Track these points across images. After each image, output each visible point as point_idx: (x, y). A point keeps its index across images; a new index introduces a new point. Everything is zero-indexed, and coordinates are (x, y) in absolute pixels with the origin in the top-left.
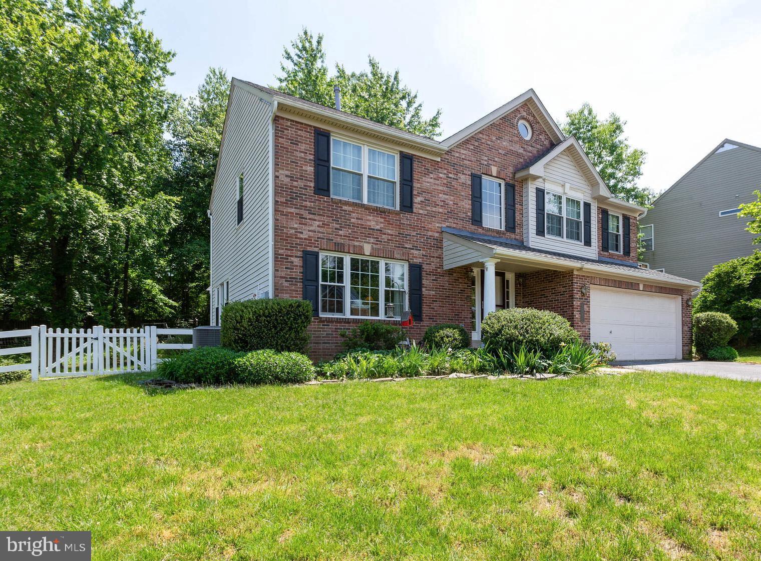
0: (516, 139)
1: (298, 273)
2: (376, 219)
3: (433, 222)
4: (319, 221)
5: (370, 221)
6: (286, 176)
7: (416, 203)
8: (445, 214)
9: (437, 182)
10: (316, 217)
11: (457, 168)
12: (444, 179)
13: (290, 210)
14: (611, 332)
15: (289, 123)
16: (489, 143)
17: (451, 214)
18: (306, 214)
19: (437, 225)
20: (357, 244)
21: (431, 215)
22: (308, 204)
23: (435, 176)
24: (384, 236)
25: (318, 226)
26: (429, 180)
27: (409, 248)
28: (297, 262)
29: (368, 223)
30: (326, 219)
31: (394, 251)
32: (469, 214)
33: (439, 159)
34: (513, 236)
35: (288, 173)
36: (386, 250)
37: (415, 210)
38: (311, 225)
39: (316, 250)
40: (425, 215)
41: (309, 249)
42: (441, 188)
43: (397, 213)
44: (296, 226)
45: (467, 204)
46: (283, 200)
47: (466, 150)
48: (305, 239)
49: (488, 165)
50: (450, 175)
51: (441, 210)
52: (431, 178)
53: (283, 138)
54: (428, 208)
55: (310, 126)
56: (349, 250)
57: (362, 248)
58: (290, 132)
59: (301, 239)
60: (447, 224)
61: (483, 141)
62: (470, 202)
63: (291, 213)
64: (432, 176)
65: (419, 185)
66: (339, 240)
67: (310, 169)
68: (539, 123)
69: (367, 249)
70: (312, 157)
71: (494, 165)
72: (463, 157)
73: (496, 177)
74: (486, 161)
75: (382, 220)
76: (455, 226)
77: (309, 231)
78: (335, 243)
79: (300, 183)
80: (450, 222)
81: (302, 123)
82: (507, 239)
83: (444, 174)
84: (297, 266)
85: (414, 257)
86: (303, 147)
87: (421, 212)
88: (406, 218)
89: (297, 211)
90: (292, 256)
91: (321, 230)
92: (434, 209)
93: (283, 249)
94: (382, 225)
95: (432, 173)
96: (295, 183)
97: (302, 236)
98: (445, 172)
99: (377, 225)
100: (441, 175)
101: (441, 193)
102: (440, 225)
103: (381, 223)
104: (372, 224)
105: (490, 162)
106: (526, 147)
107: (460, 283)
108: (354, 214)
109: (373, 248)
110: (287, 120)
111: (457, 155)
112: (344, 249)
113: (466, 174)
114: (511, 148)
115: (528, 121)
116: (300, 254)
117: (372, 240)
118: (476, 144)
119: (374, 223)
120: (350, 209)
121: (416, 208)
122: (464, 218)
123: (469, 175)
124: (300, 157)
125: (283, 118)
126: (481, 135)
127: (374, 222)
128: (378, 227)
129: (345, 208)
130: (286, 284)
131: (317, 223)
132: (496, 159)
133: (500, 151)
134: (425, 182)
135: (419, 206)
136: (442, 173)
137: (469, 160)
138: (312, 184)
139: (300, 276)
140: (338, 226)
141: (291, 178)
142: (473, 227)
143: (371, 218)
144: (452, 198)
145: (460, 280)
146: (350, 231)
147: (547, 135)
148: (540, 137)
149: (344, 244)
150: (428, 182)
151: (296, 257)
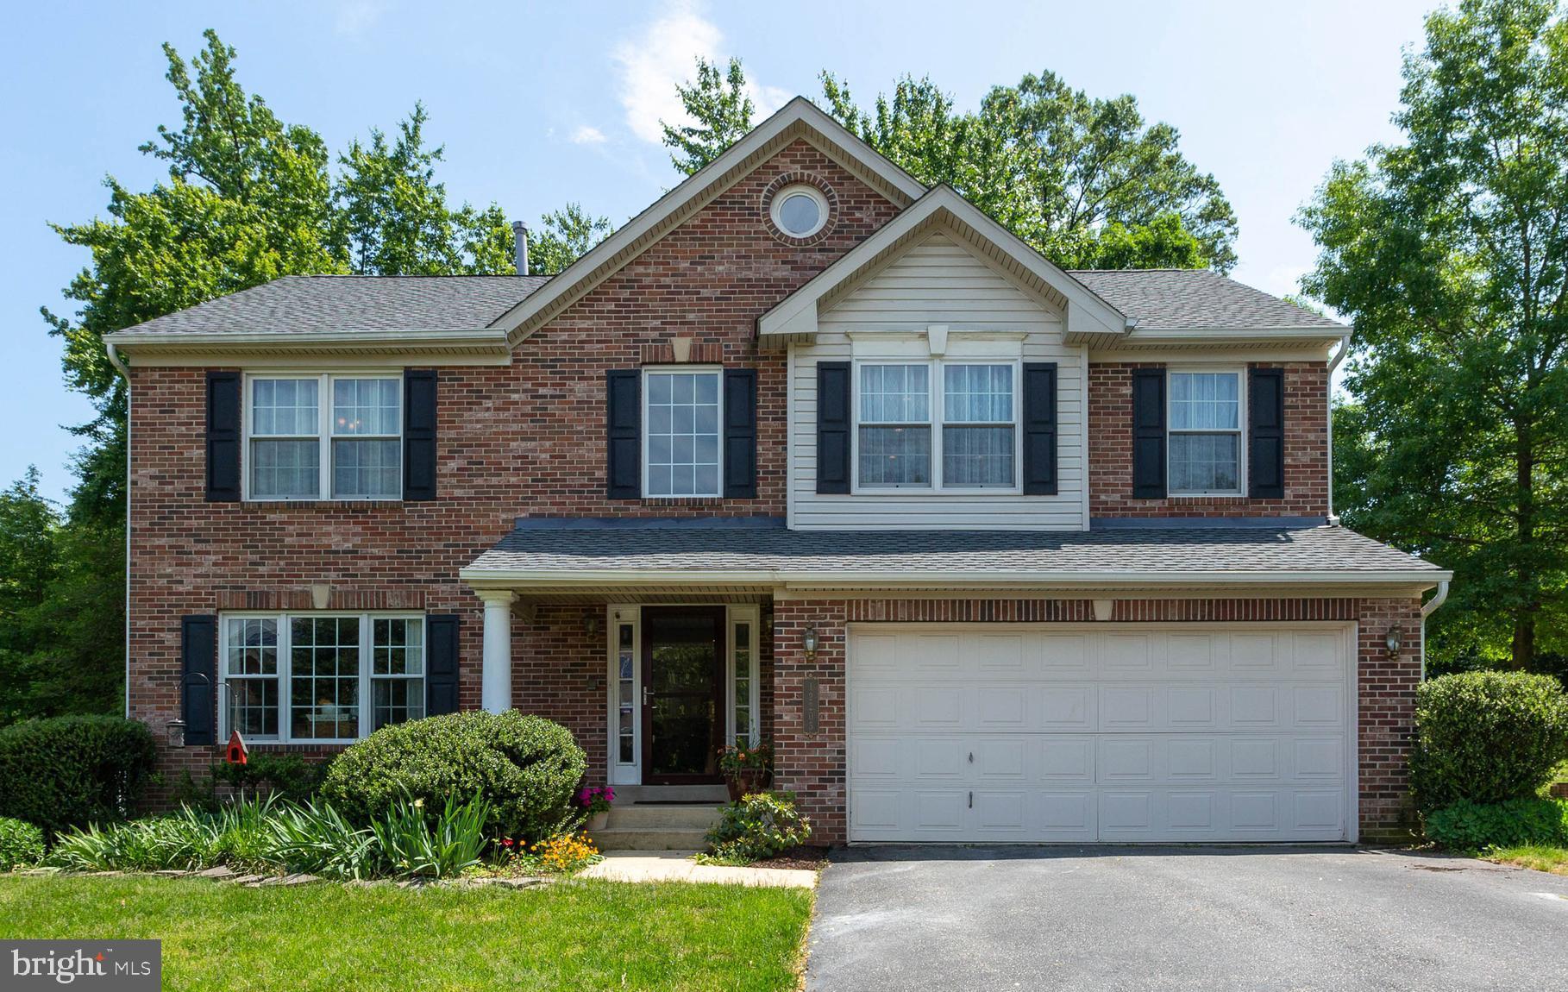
0: (763, 245)
1: (172, 661)
2: (342, 528)
3: (492, 510)
4: (216, 553)
5: (329, 534)
6: (152, 477)
7: (445, 476)
8: (527, 486)
9: (502, 415)
10: (211, 547)
11: (562, 368)
12: (524, 403)
13: (158, 541)
14: (971, 758)
15: (156, 376)
16: (667, 281)
17: (544, 482)
18: (189, 544)
19: (504, 516)
20: (297, 588)
21: (485, 497)
22: (194, 523)
23: (499, 403)
24: (361, 563)
25: (215, 564)
26: (481, 415)
27: (425, 581)
28: (172, 639)
29: (325, 541)
30: (229, 548)
31: (384, 593)
32: (601, 474)
33: (507, 361)
34: (748, 506)
35: (154, 471)
36: (365, 594)
37: (440, 493)
38: (200, 564)
39: (211, 611)
40: (469, 498)
41: (195, 612)
42: (515, 427)
43: (394, 508)
44: (169, 571)
45: (594, 452)
46: (146, 524)
47: (591, 318)
48: (188, 593)
49: (664, 338)
50: (542, 391)
51: (513, 480)
52: (488, 409)
53: (146, 406)
54: (479, 481)
55: (199, 369)
56: (279, 603)
57: (307, 595)
58: (159, 392)
59: (180, 594)
60: (533, 509)
61: (647, 281)
62: (603, 444)
63: (159, 547)
64: (489, 403)
65: (452, 434)
66: (258, 585)
67: (198, 453)
68: (852, 178)
69: (321, 595)
70: (202, 430)
71: (682, 335)
72: (583, 336)
73: (689, 363)
74: (654, 329)
75: (359, 529)
76: (554, 510)
77: (196, 576)
78: (249, 593)
79: (179, 486)
80: (540, 504)
81: (181, 369)
82: (726, 517)
83: (525, 391)
84: (172, 648)
85: (438, 599)
86: (183, 414)
87: (458, 493)
88: (419, 516)
89: (172, 541)
90: (162, 630)
91: (221, 570)
92: (494, 481)
93: (144, 619)
94: (358, 540)
95: (489, 398)
96: (168, 488)
97: (181, 588)
98: (529, 385)
99: (345, 541)
100: (515, 397)
101: (514, 440)
102: (511, 516)
103: (355, 534)
104: (335, 541)
105: (669, 329)
106: (799, 257)
107: (571, 646)
108: (291, 528)
109: (333, 593)
110: (153, 369)
111: (565, 336)
112: (268, 603)
113: (592, 379)
114: (744, 274)
115: (811, 183)
116: (177, 624)
117: (333, 575)
118: (626, 294)
119: (339, 538)
120: (285, 517)
121: (446, 487)
122: (583, 486)
123: (599, 378)
124: (179, 435)
125: (145, 369)
126: (640, 269)
127: (336, 537)
128: (348, 546)
129: (270, 517)
130: (151, 685)
131: (213, 558)
132: (691, 317)
133: (705, 293)
134: (471, 422)
135: (454, 481)
136: (517, 392)
137: (599, 342)
138: (202, 484)
139: (176, 666)
140: (256, 558)
141: (161, 479)
142: (612, 506)
143: (331, 528)
144: (548, 444)
145: (570, 640)
146: (282, 563)
147: (887, 202)
148: (858, 215)
149: (268, 593)
150: (478, 421)
151: (169, 630)
